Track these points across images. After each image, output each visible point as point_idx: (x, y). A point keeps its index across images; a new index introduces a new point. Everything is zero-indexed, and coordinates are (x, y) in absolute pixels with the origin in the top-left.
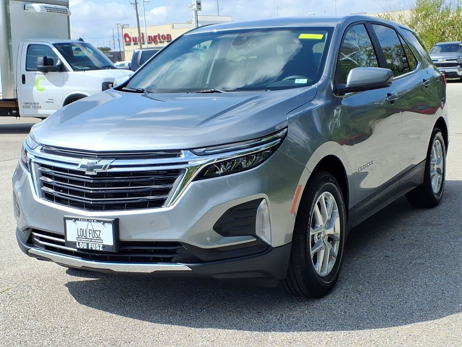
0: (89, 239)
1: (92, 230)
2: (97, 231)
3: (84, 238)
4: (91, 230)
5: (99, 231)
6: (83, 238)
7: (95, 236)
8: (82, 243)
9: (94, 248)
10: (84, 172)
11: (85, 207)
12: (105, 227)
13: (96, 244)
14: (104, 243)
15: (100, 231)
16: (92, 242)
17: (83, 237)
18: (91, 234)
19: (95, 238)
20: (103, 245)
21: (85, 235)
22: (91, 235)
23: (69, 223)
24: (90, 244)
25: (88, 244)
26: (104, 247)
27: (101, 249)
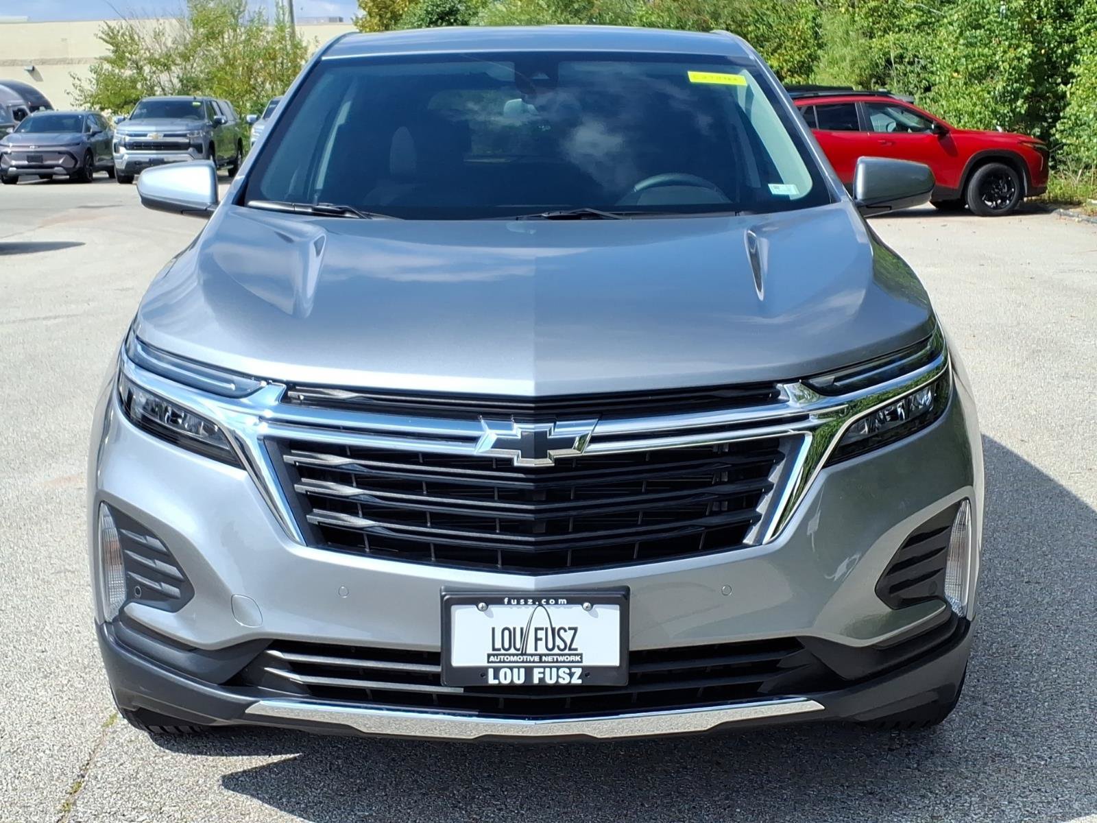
0: (532, 655)
1: (547, 629)
2: (565, 631)
3: (513, 655)
4: (542, 629)
5: (570, 629)
6: (510, 655)
7: (557, 644)
8: (508, 671)
9: (550, 681)
10: (510, 461)
11: (500, 562)
12: (596, 616)
13: (558, 668)
14: (586, 663)
15: (575, 629)
16: (545, 662)
17: (512, 651)
18: (541, 639)
19: (556, 651)
20: (583, 668)
21: (518, 646)
22: (541, 644)
23: (462, 616)
24: (536, 671)
25: (529, 672)
26: (587, 672)
27: (576, 681)
